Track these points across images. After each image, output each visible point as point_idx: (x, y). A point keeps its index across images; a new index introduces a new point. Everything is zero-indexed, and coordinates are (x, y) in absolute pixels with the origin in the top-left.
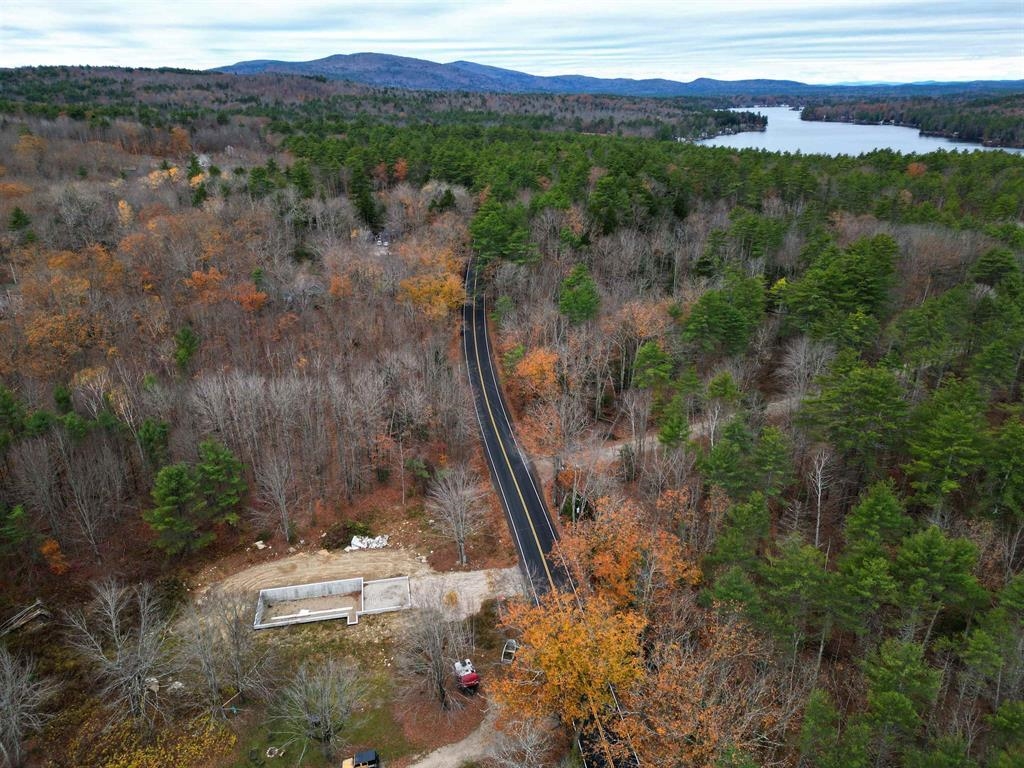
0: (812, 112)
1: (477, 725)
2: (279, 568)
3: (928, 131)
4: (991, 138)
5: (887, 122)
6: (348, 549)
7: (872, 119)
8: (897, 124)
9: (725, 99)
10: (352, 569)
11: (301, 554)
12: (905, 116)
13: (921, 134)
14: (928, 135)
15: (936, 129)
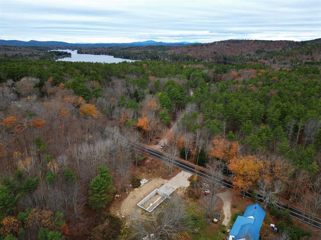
0: (80, 51)
1: (222, 201)
2: (131, 198)
3: (116, 56)
4: (132, 58)
5: (103, 54)
6: (141, 185)
7: (98, 53)
8: (105, 54)
9: (48, 47)
10: (150, 189)
11: (131, 192)
12: (107, 52)
13: (114, 57)
14: (116, 57)
15: (118, 56)
